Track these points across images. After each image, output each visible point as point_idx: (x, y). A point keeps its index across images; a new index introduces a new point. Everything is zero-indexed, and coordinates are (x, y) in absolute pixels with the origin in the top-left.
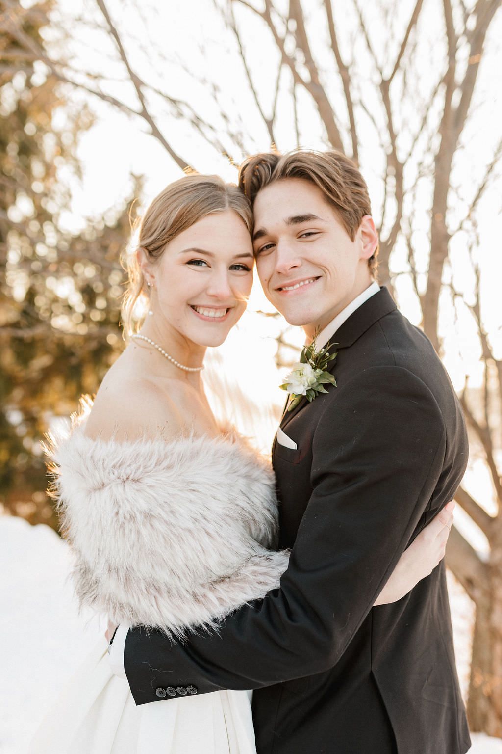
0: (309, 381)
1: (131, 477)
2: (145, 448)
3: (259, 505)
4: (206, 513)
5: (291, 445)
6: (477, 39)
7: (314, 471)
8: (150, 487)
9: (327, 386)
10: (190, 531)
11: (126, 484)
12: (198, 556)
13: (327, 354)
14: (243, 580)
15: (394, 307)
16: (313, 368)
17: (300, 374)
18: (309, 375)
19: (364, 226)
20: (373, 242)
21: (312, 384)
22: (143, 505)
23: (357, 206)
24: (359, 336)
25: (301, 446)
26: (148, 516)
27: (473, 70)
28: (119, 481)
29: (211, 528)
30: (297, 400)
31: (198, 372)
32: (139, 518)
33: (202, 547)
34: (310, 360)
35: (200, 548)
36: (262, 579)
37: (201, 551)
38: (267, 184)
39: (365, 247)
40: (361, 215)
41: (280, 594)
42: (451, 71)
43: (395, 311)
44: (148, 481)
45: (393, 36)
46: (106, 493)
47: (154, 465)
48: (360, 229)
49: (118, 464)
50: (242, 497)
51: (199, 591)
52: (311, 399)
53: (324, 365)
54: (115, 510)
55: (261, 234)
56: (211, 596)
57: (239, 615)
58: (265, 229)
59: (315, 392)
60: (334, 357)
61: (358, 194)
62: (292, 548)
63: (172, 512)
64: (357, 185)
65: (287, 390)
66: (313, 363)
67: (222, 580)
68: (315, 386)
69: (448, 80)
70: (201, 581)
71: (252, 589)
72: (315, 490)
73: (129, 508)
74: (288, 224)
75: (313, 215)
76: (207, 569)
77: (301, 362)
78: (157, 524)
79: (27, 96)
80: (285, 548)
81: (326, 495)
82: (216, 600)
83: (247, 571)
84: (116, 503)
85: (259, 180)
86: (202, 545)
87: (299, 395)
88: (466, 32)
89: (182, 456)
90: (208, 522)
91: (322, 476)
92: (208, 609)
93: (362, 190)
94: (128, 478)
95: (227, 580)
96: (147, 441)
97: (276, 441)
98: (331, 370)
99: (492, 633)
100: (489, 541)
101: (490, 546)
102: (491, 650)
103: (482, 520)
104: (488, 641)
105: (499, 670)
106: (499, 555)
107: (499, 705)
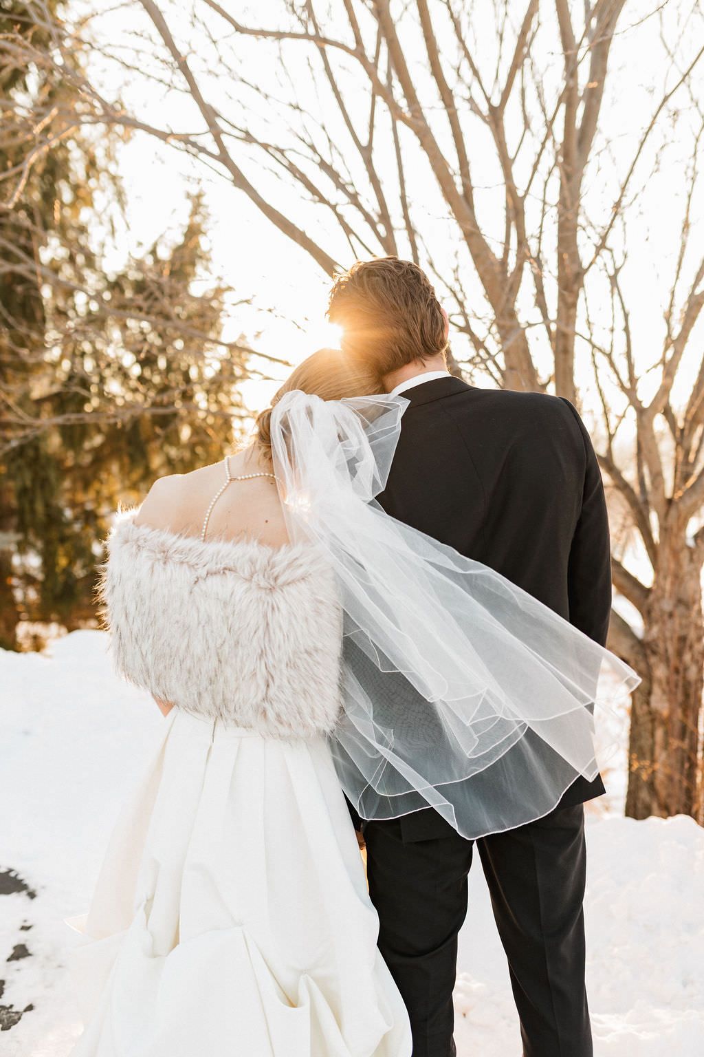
69: (568, 97)
99: (653, 716)
100: (643, 618)
101: (645, 623)
102: (653, 735)
103: (637, 593)
104: (649, 726)
105: (661, 755)
106: (655, 630)
107: (663, 793)
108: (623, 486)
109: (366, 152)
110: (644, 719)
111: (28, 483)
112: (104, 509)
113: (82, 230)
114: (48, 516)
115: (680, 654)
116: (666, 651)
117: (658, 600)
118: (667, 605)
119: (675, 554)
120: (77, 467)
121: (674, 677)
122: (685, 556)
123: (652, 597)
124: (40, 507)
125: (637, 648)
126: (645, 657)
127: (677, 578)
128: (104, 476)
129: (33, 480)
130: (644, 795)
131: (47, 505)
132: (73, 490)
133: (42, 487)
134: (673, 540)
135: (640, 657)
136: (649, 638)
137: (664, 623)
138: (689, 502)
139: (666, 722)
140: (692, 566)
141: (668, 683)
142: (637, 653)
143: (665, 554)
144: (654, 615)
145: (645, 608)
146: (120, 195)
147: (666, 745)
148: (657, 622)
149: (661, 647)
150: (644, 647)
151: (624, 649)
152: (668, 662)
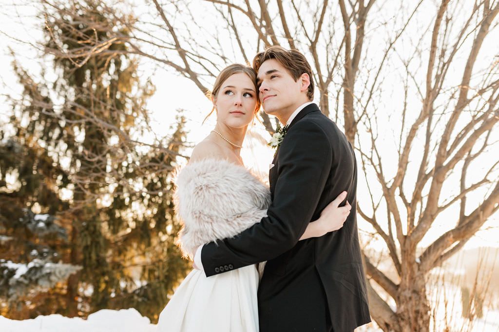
14: (249, 216)
16: (280, 134)
17: (275, 137)
19: (303, 77)
20: (308, 84)
22: (205, 182)
28: (197, 175)
32: (204, 188)
34: (279, 131)
36: (257, 216)
38: (262, 63)
39: (303, 86)
40: (301, 72)
44: (208, 174)
51: (230, 219)
56: (235, 222)
58: (259, 77)
61: (300, 64)
70: (230, 216)
71: (252, 220)
72: (279, 177)
74: (266, 74)
76: (232, 210)
79: (116, 77)
81: (283, 175)
82: (237, 224)
83: (251, 213)
85: (260, 62)
88: (354, 13)
91: (281, 169)
92: (234, 228)
93: (302, 63)
95: (242, 215)
100: (396, 301)
101: (397, 304)
103: (391, 288)
106: (403, 307)
111: (89, 243)
112: (128, 264)
114: (98, 261)
115: (416, 320)
116: (409, 318)
117: (403, 290)
118: (408, 294)
119: (411, 264)
122: (415, 267)
123: (400, 290)
124: (94, 256)
125: (393, 317)
126: (398, 322)
127: (412, 279)
128: (129, 248)
129: (92, 242)
131: (98, 256)
133: (96, 246)
134: (409, 257)
135: (395, 322)
136: (400, 312)
137: (407, 303)
138: (415, 236)
140: (419, 273)
142: (394, 320)
143: (405, 266)
144: (402, 298)
145: (397, 295)
148: (403, 302)
149: (406, 318)
150: (397, 317)
151: (387, 318)
152: (410, 324)
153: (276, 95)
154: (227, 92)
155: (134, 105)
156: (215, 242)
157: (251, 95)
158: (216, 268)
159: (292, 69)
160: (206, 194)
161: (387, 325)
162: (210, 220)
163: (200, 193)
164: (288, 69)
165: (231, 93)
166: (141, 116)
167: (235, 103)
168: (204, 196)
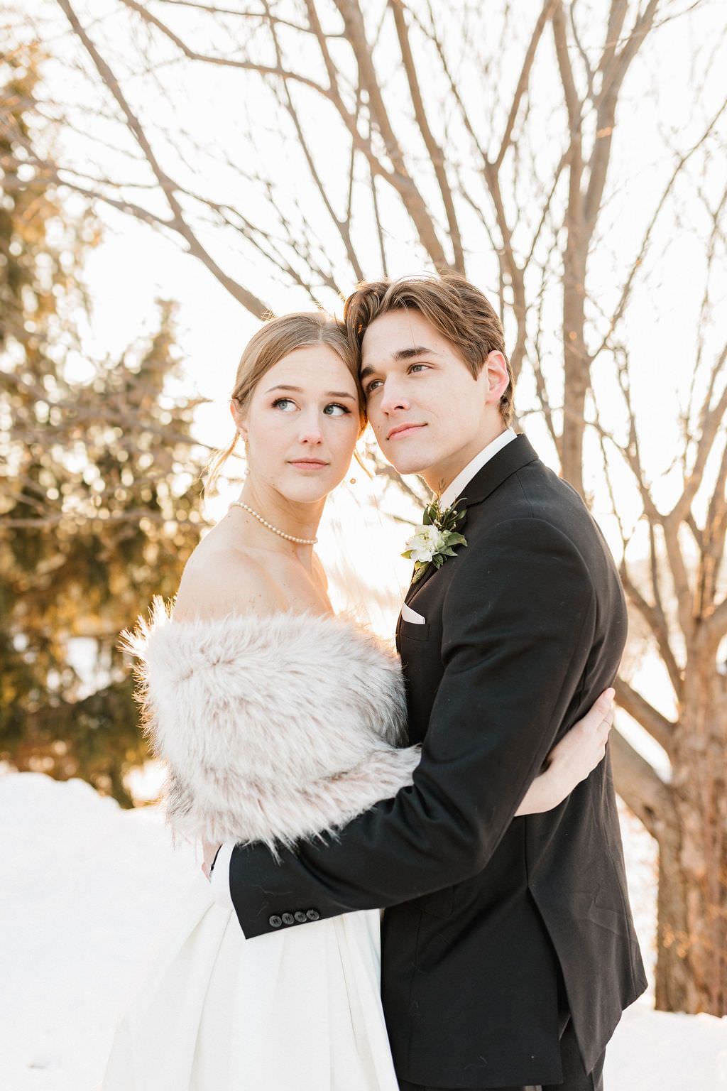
0: (436, 545)
1: (221, 660)
2: (237, 624)
3: (377, 691)
4: (311, 697)
5: (419, 619)
6: (606, 105)
7: (446, 644)
8: (244, 668)
9: (456, 548)
10: (293, 718)
11: (216, 667)
12: (305, 748)
13: (455, 512)
14: (365, 778)
15: (534, 457)
16: (439, 530)
17: (425, 538)
18: (436, 539)
19: (491, 363)
20: (503, 382)
21: (440, 548)
22: (236, 689)
23: (480, 339)
24: (492, 491)
25: (429, 620)
26: (243, 701)
27: (602, 147)
28: (208, 665)
29: (319, 714)
30: (423, 568)
31: (311, 545)
32: (233, 705)
33: (310, 737)
34: (435, 521)
35: (307, 738)
36: (386, 777)
37: (308, 741)
38: (376, 316)
39: (491, 389)
40: (487, 349)
41: (414, 790)
42: (575, 147)
43: (536, 462)
44: (241, 662)
45: (497, 101)
46: (195, 680)
47: (246, 644)
48: (486, 366)
49: (207, 644)
50: (356, 681)
51: (311, 789)
52: (438, 566)
53: (452, 525)
54: (207, 698)
55: (369, 371)
56: (326, 796)
57: (366, 818)
58: (372, 366)
59: (443, 557)
60: (463, 515)
61: (484, 324)
62: (422, 742)
63: (270, 696)
64: (482, 314)
65: (410, 558)
66: (439, 524)
67: (337, 777)
68: (443, 550)
69: (572, 159)
70: (312, 778)
71: (374, 789)
72: (447, 669)
73: (221, 693)
74: (396, 359)
75: (424, 349)
76: (318, 763)
77: (424, 524)
78: (253, 711)
80: (415, 743)
81: (461, 672)
82: (333, 801)
83: (369, 768)
84: (207, 690)
85: (367, 312)
86: (310, 735)
87: (426, 562)
89: (280, 633)
90: (314, 706)
91: (454, 650)
92: (324, 813)
93: (489, 321)
94: (218, 661)
95: (344, 776)
96: (238, 616)
97: (401, 619)
98: (462, 528)
99: (685, 876)
100: (670, 757)
101: (672, 763)
102: (685, 898)
103: (660, 728)
104: (680, 888)
105: (697, 924)
106: (684, 772)
107: (700, 969)
108: (641, 604)
109: (344, 228)
110: (674, 879)
112: (62, 635)
113: (43, 337)
115: (716, 801)
116: (699, 795)
117: (686, 735)
118: (699, 743)
119: (706, 681)
120: (34, 589)
121: (709, 829)
122: (716, 683)
123: (678, 733)
125: (663, 795)
126: (674, 805)
127: (710, 711)
128: (62, 599)
130: (678, 973)
132: (29, 614)
134: (703, 665)
135: (668, 805)
136: (678, 782)
137: (696, 763)
138: (721, 620)
139: (702, 883)
140: (725, 696)
141: (703, 834)
142: (665, 800)
143: (694, 684)
145: (671, 746)
146: (86, 300)
147: (703, 912)
148: (686, 762)
149: (692, 793)
150: (672, 793)
151: (649, 795)
152: (701, 811)
153: (426, 424)
154: (279, 403)
155: (55, 270)
156: (272, 846)
157: (345, 410)
158: (273, 918)
159: (466, 342)
160: (241, 720)
161: (649, 811)
162: (255, 793)
163: (222, 717)
164: (457, 344)
165: (290, 407)
166: (75, 296)
167: (302, 438)
168: (235, 725)
